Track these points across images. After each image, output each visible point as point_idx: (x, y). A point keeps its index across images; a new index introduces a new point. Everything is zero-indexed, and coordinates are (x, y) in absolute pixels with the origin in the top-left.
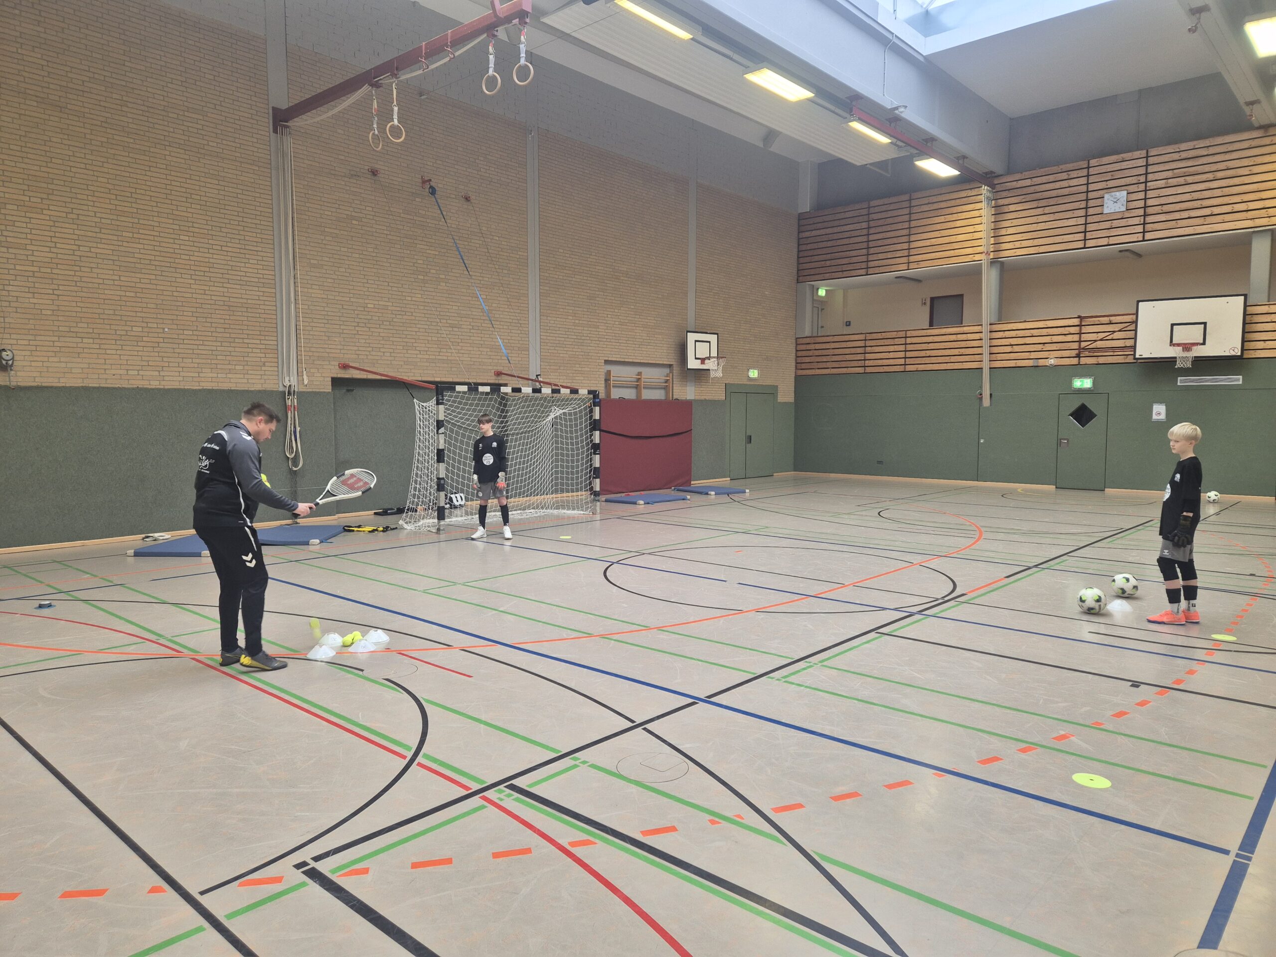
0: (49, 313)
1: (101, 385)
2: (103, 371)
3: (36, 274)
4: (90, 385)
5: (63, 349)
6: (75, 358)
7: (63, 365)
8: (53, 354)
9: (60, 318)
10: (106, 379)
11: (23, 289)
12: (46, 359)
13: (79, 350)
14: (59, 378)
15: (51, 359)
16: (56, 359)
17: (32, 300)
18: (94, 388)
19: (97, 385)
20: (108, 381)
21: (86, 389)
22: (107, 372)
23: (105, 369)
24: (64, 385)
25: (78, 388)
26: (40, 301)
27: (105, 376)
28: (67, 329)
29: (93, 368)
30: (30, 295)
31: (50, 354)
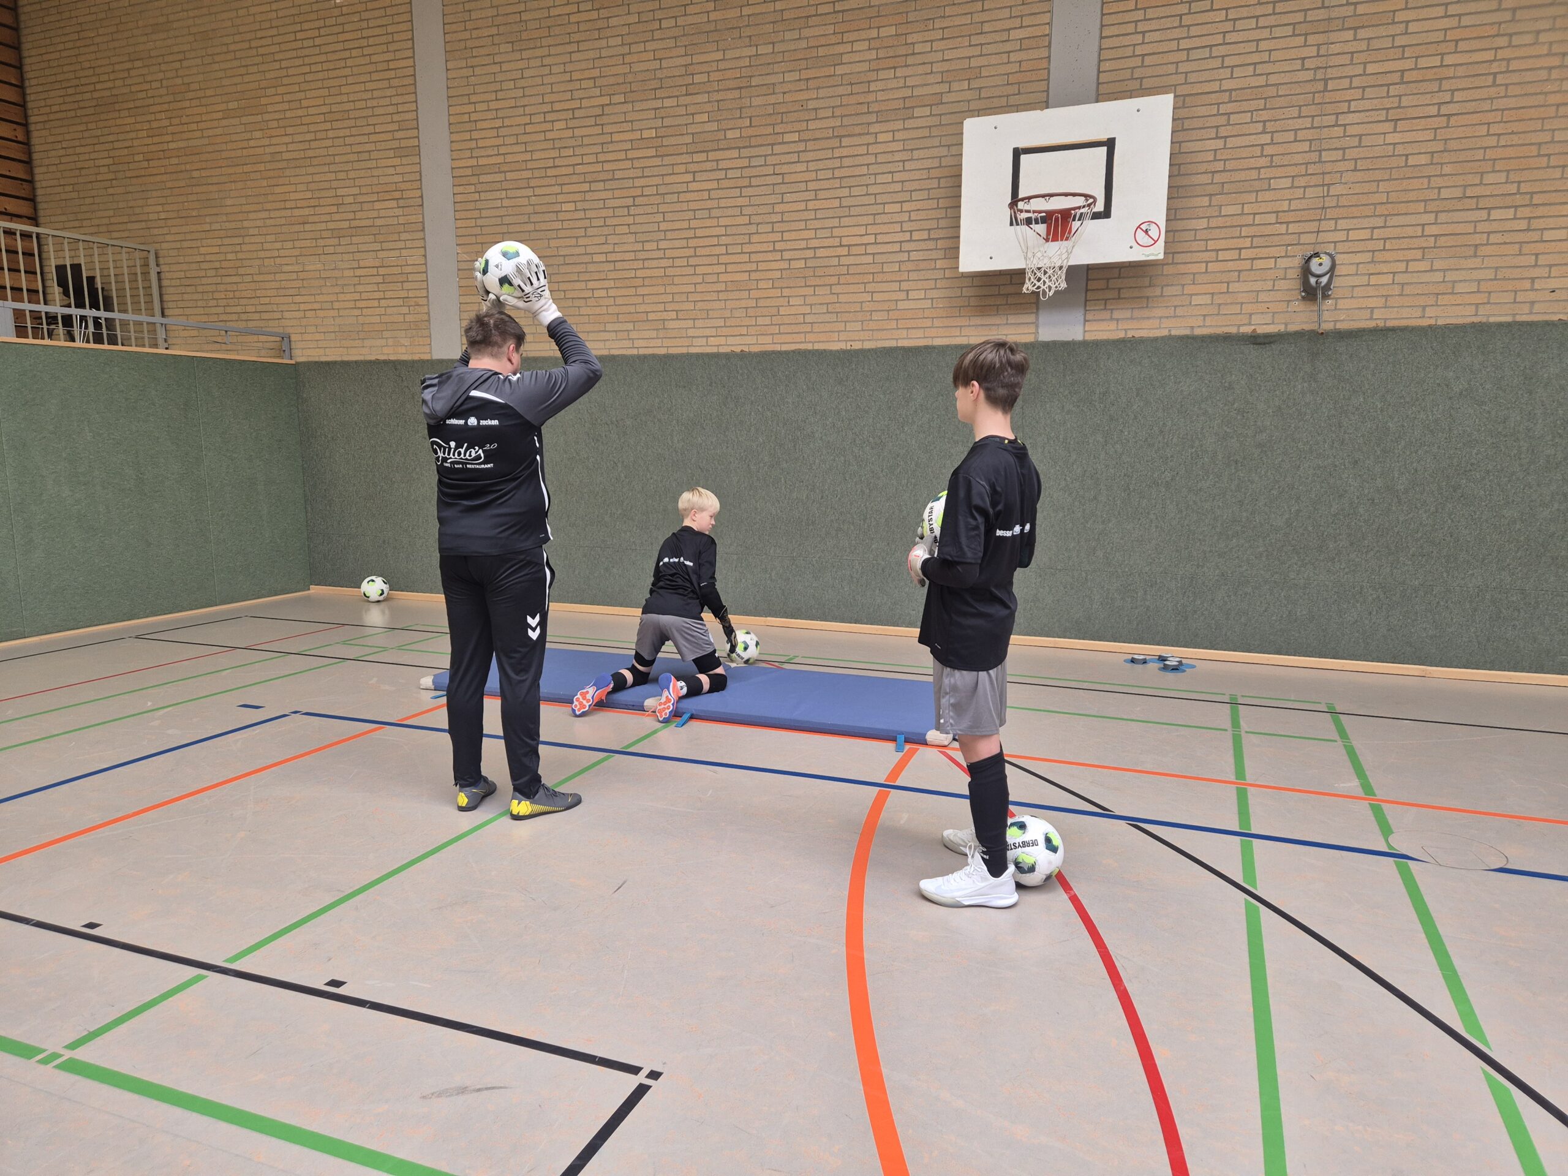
0: (1424, 159)
1: (1519, 318)
2: (1527, 285)
3: (1408, 77)
4: (1492, 320)
5: (1442, 241)
6: (1465, 257)
7: (1438, 277)
8: (1418, 254)
9: (1447, 169)
10: (1533, 303)
11: (1375, 117)
12: (1402, 267)
13: (1478, 239)
14: (1424, 307)
15: (1413, 266)
16: (1424, 266)
17: (1390, 138)
18: (1500, 325)
19: (1509, 319)
20: (1537, 308)
21: (1481, 329)
22: (1536, 286)
23: (1533, 279)
24: (1432, 322)
25: (1462, 328)
26: (1409, 136)
27: (1532, 296)
28: (1458, 193)
29: (1504, 279)
30: (1388, 127)
31: (1410, 254)
